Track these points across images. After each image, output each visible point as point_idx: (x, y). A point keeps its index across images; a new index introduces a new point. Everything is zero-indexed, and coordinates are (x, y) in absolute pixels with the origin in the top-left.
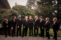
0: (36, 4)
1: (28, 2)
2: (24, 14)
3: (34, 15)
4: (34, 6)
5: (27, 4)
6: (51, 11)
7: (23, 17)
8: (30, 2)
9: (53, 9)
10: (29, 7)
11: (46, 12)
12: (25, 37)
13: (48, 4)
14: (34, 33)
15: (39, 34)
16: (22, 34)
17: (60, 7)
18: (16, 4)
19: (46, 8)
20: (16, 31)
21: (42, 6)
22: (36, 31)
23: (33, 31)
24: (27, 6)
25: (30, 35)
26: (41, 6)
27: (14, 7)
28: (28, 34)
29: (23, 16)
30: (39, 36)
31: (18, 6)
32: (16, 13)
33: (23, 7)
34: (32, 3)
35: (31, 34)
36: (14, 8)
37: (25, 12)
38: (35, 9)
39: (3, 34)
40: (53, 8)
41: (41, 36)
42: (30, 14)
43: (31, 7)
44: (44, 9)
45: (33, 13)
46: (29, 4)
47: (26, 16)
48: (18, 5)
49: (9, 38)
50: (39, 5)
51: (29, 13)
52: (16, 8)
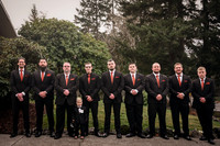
1: (83, 4)
2: (67, 54)
4: (108, 19)
5: (82, 13)
6: (175, 42)
8: (93, 5)
11: (155, 45)
18: (34, 12)
19: (157, 28)
21: (142, 21)
24: (82, 20)
26: (137, 22)
34: (101, 7)
36: (26, 31)
37: (73, 46)
40: (184, 28)
42: (93, 56)
43: (98, 24)
44: (146, 32)
45: (101, 49)
46: (90, 14)
48: (44, 21)
50: (130, 17)
51: (86, 49)
52: (35, 32)
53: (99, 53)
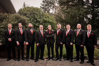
0: (56, 5)
1: (43, 2)
2: (38, 22)
3: (55, 22)
4: (53, 7)
5: (43, 5)
6: (81, 16)
7: (36, 27)
8: (47, 2)
9: (85, 12)
10: (45, 10)
11: (73, 17)
12: (40, 61)
13: (76, 5)
14: (55, 54)
15: (64, 56)
16: (35, 56)
17: (97, 8)
18: (24, 5)
19: (74, 11)
20: (25, 51)
21: (67, 8)
22: (59, 50)
23: (55, 51)
24: (43, 8)
25: (49, 58)
26: (65, 8)
27: (20, 10)
28: (45, 56)
29: (37, 24)
30: (64, 58)
31: (28, 9)
32: (25, 20)
33: (37, 9)
34: (51, 3)
35: (51, 56)
36: (21, 12)
37: (40, 18)
38: (55, 12)
39: (3, 57)
40: (85, 10)
41: (68, 59)
42: (48, 22)
43: (49, 10)
44: (70, 12)
45: (52, 19)
46: (46, 5)
47: (42, 24)
48: (28, 7)
49: (13, 64)
50: (62, 6)
51: (45, 19)
52: (25, 12)
53: (51, 21)
